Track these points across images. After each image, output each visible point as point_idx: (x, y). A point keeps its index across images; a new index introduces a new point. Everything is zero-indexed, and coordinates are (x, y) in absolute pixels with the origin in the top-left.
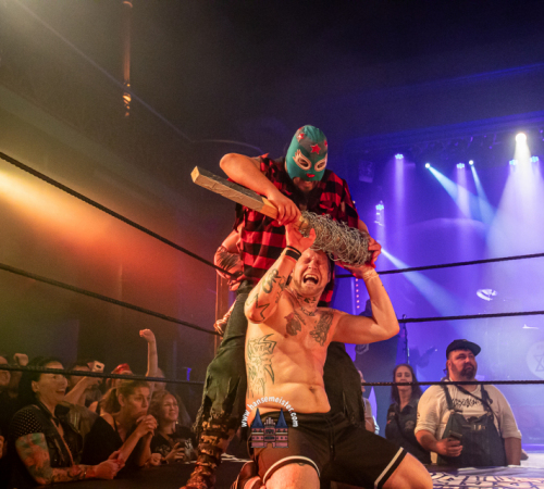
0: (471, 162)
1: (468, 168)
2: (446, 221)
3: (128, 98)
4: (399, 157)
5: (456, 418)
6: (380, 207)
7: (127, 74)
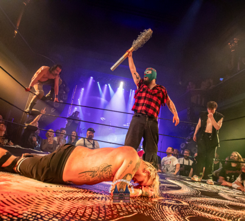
0: (109, 85)
1: (108, 86)
3: (16, 32)
4: (92, 78)
6: (83, 89)
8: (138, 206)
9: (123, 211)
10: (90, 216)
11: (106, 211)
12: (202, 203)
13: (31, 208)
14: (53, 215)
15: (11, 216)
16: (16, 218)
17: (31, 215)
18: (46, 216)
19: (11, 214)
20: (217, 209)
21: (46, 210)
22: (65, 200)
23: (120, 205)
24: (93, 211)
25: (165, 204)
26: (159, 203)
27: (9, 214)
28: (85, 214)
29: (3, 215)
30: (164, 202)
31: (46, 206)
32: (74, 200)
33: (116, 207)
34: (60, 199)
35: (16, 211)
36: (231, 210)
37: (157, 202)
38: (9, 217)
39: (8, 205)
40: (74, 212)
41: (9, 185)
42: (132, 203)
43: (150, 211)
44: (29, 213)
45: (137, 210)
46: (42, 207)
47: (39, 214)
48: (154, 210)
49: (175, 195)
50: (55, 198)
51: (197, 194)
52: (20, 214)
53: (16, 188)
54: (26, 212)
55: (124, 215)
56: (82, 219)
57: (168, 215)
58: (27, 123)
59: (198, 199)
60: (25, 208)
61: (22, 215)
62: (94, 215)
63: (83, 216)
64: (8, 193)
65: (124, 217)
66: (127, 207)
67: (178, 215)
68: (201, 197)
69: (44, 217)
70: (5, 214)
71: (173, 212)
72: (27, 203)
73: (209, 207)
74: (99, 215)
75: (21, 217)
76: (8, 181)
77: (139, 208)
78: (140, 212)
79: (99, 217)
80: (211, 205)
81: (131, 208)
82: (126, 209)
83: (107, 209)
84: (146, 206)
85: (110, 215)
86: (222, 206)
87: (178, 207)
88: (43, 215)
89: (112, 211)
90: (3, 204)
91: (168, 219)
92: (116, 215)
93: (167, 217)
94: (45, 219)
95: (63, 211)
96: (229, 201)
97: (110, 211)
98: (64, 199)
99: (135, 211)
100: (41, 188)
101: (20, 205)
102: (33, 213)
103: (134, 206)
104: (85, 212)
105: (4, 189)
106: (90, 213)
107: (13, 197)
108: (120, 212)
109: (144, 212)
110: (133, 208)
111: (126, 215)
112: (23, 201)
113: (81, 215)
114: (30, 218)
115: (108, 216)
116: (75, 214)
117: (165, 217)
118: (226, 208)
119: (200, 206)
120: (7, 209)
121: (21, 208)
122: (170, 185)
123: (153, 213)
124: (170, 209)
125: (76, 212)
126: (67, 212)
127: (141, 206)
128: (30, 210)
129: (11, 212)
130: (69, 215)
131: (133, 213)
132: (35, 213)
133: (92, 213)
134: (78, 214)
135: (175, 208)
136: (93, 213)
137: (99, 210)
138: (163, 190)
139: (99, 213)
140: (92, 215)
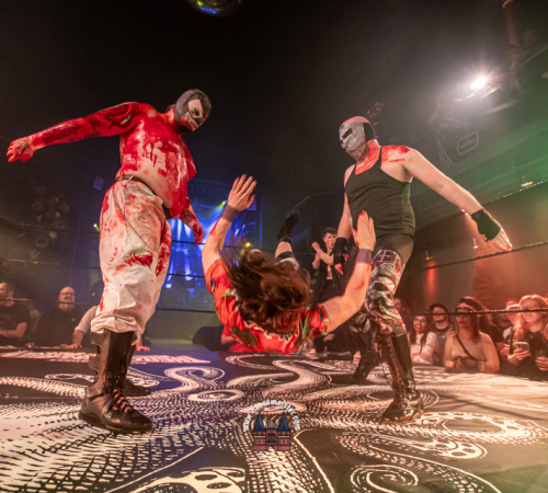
8: (208, 432)
9: (173, 449)
10: (98, 476)
11: (136, 458)
12: (330, 399)
20: (353, 405)
22: (47, 453)
23: (170, 438)
24: (108, 463)
28: (88, 474)
32: (68, 447)
33: (162, 444)
34: (34, 452)
36: (374, 404)
40: (61, 477)
42: (197, 427)
43: (230, 437)
45: (204, 442)
49: (284, 394)
50: (23, 453)
51: (325, 383)
55: (175, 459)
56: (78, 488)
59: (325, 393)
62: (109, 472)
63: (84, 478)
68: (331, 387)
73: (340, 405)
74: (119, 470)
77: (209, 435)
78: (210, 443)
79: (118, 475)
80: (345, 400)
81: (192, 439)
82: (183, 442)
83: (141, 452)
84: (223, 429)
85: (143, 465)
86: (363, 397)
89: (150, 455)
92: (156, 462)
95: (35, 479)
96: (374, 387)
97: (147, 455)
98: (45, 450)
99: (200, 443)
103: (201, 433)
104: (88, 470)
106: (100, 471)
108: (167, 455)
109: (216, 443)
110: (196, 437)
111: (181, 456)
113: (79, 478)
115: (138, 469)
116: (64, 480)
118: (368, 399)
119: (326, 405)
122: (281, 375)
123: (235, 439)
125: (68, 475)
126: (45, 481)
127: (214, 431)
130: (48, 486)
131: (197, 447)
133: (104, 469)
134: (70, 480)
136: (108, 467)
137: (122, 459)
138: (265, 387)
139: (121, 466)
140: (103, 473)
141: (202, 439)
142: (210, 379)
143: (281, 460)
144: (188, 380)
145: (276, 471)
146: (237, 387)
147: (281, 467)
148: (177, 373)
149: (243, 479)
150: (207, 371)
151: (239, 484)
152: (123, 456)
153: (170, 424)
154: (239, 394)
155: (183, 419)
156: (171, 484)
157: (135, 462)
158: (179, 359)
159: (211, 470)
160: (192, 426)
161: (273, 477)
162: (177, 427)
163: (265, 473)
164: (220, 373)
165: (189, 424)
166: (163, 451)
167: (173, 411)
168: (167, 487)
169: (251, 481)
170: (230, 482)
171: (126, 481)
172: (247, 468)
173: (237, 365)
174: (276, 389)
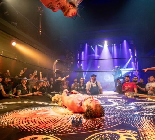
2: (93, 55)
3: (40, 31)
5: (92, 87)
6: (83, 52)
7: (40, 27)
8: (122, 118)
9: (111, 123)
10: (90, 127)
11: (100, 123)
13: (58, 124)
14: (69, 128)
15: (48, 129)
16: (50, 130)
17: (57, 128)
18: (66, 128)
19: (48, 128)
21: (66, 125)
23: (110, 119)
24: (92, 124)
25: (143, 116)
26: (139, 115)
27: (47, 128)
29: (45, 129)
30: (143, 114)
31: (66, 123)
33: (108, 120)
35: (51, 126)
37: (137, 114)
38: (47, 130)
39: (47, 124)
41: (49, 113)
42: (119, 116)
43: (131, 121)
44: (57, 127)
45: (121, 121)
46: (64, 123)
47: (62, 128)
48: (134, 120)
49: (152, 109)
52: (52, 128)
53: (52, 115)
54: (56, 127)
55: (112, 125)
56: (85, 129)
57: (144, 123)
58: (56, 79)
60: (55, 125)
61: (53, 128)
62: (93, 126)
63: (86, 127)
64: (48, 118)
65: (112, 126)
66: (115, 120)
67: (152, 122)
69: (64, 129)
70: (46, 128)
71: (148, 121)
72: (57, 122)
74: (95, 126)
75: (53, 129)
76: (49, 111)
77: (123, 119)
78: (124, 122)
79: (95, 127)
81: (117, 120)
82: (114, 121)
84: (128, 118)
85: (102, 125)
87: (153, 117)
88: (64, 128)
89: (104, 123)
90: (45, 123)
91: (144, 125)
92: (106, 125)
93: (143, 124)
94: (64, 130)
97: (103, 123)
99: (120, 122)
100: (65, 113)
101: (53, 123)
102: (59, 127)
103: (120, 118)
104: (87, 125)
105: (47, 115)
107: (50, 119)
108: (109, 124)
109: (126, 122)
110: (119, 120)
111: (114, 125)
112: (55, 121)
113: (85, 126)
114: (57, 129)
115: (101, 126)
117: (142, 124)
120: (47, 125)
121: (53, 124)
122: (150, 102)
123: (133, 122)
124: (147, 118)
127: (125, 118)
128: (58, 125)
129: (49, 127)
131: (119, 123)
132: (60, 127)
133: (91, 125)
135: (151, 118)
136: (93, 125)
137: (96, 123)
138: (144, 106)
139: (96, 125)
140: (91, 126)
141: (121, 120)
142: (122, 102)
143: (152, 132)
144: (115, 102)
145: (150, 135)
146: (133, 105)
147: (152, 134)
148: (111, 100)
149: (137, 135)
150: (121, 100)
151: (136, 137)
152: (96, 122)
153: (110, 115)
154: (133, 108)
155: (114, 113)
156: (111, 133)
157: (100, 124)
158: (111, 97)
159: (124, 131)
160: (117, 116)
161: (149, 137)
162: (112, 116)
163: (145, 135)
164: (126, 101)
165: (116, 115)
166: (108, 122)
167: (110, 111)
168: (110, 133)
169: (140, 137)
170: (132, 135)
171: (98, 129)
172: (138, 132)
173: (132, 99)
174: (149, 107)
